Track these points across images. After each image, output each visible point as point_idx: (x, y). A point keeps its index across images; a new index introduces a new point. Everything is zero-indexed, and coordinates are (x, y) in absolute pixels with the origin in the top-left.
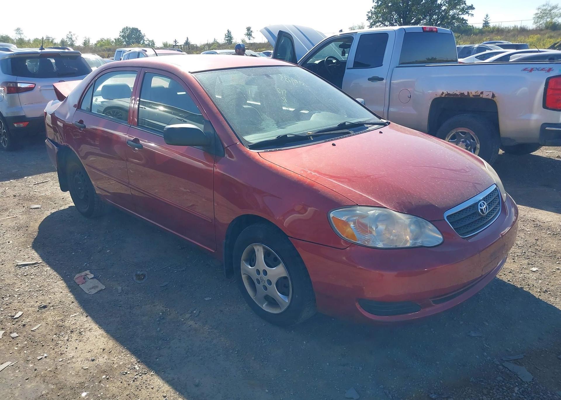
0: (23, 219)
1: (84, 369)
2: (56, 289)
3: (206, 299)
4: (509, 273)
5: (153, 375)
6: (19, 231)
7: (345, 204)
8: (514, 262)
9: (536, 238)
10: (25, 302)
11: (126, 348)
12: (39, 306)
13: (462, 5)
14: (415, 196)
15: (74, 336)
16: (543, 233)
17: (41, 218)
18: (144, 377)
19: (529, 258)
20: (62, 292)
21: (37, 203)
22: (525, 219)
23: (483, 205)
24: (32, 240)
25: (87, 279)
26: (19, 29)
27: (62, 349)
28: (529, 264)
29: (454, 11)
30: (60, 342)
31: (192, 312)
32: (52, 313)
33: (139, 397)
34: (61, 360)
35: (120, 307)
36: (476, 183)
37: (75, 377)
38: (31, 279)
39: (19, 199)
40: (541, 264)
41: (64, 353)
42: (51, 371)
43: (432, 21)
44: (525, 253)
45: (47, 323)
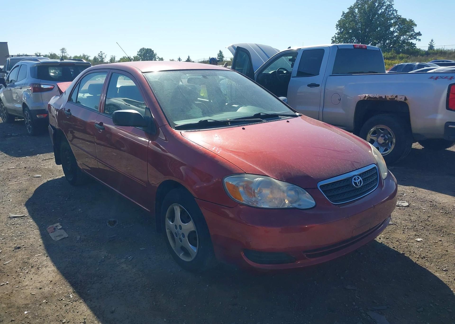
0: (25, 184)
1: (32, 294)
2: (31, 236)
3: (141, 249)
4: (396, 241)
5: (81, 302)
6: (19, 192)
7: (236, 172)
8: (404, 233)
9: (429, 215)
10: (6, 244)
11: (68, 282)
12: (15, 247)
13: (411, 32)
14: (295, 168)
15: (33, 270)
16: (436, 211)
17: (39, 184)
18: (74, 303)
19: (418, 231)
20: (35, 238)
21: (40, 174)
22: (424, 200)
23: (357, 179)
24: (27, 200)
25: (57, 229)
26: (64, 49)
27: (21, 279)
28: (416, 235)
29: (404, 37)
30: (21, 274)
31: (127, 258)
32: (23, 253)
33: (65, 318)
34: (17, 286)
35: (74, 251)
36: (355, 162)
37: (23, 300)
38: (16, 227)
39: (28, 170)
40: (426, 236)
41: (21, 282)
42: (7, 294)
43: (386, 44)
44: (415, 226)
45: (17, 259)
